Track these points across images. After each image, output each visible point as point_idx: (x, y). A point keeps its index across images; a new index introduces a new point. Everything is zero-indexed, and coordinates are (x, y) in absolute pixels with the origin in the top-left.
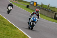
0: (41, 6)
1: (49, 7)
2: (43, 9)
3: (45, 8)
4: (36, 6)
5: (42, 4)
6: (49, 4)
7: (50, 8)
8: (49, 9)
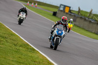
0: (77, 13)
1: (92, 15)
2: (81, 18)
3: (84, 16)
4: (70, 13)
5: (79, 9)
6: (92, 10)
7: (93, 17)
8: (92, 19)
